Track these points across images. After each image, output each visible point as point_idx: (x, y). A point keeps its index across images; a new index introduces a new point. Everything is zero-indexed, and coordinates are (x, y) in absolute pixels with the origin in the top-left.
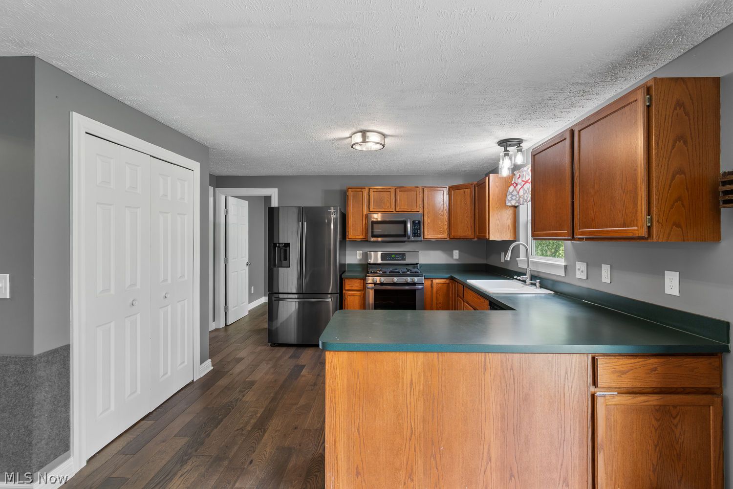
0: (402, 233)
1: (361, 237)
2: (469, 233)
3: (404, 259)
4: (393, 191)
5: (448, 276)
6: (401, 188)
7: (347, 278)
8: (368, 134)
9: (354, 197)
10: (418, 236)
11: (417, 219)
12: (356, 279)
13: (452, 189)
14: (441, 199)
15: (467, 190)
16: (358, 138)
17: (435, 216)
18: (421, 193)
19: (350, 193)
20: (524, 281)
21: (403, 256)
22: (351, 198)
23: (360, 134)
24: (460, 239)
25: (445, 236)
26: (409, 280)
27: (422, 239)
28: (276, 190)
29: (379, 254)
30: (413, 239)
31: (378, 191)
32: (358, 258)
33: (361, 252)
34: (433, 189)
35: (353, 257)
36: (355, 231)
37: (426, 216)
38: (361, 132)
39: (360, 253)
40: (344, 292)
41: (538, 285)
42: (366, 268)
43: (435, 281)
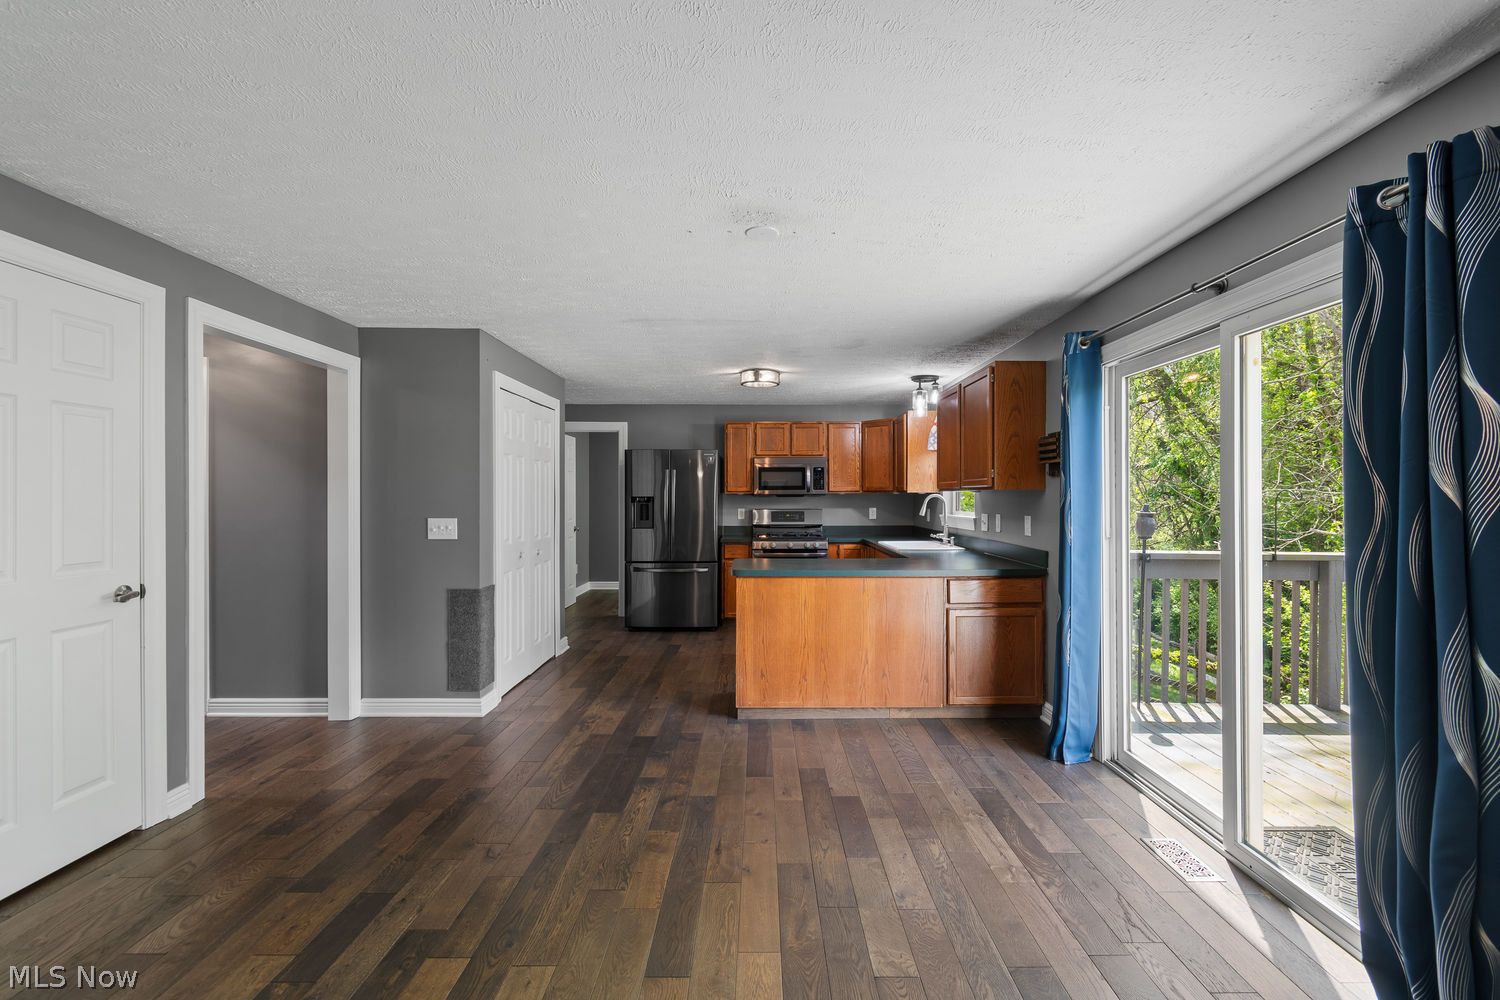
0: (800, 484)
1: (745, 489)
2: (887, 484)
3: (803, 520)
4: (787, 427)
5: (858, 540)
6: (799, 424)
7: (727, 543)
8: (761, 372)
9: (735, 435)
10: (822, 488)
11: (819, 466)
12: (739, 543)
13: (865, 425)
14: (853, 436)
15: (885, 428)
16: (749, 376)
17: (844, 459)
18: (826, 431)
19: (730, 430)
20: (941, 540)
21: (801, 515)
22: (731, 437)
23: (751, 373)
24: (876, 491)
25: (857, 488)
26: (809, 544)
27: (827, 492)
28: (625, 424)
29: (766, 512)
30: (814, 492)
31: (766, 427)
32: (739, 518)
33: (743, 510)
34: (842, 425)
35: (734, 517)
36: (737, 482)
37: (831, 461)
38: (753, 370)
39: (741, 512)
40: (723, 561)
41: (952, 542)
42: (750, 531)
43: (842, 547)
